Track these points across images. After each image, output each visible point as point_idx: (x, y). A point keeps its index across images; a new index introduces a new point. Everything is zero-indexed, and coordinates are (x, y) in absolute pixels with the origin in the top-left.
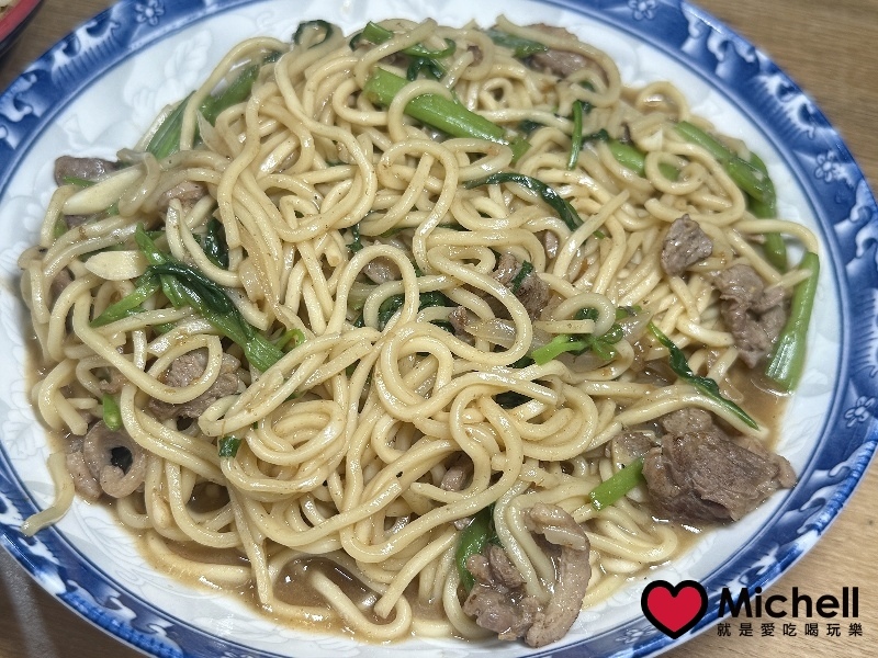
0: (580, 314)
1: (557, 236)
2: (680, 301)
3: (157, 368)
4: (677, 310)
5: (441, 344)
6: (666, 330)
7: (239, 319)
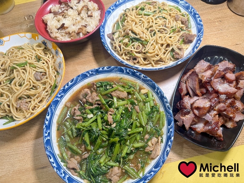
0: (172, 28)
1: (165, 21)
2: (179, 23)
3: (135, 49)
4: (179, 24)
5: (161, 35)
6: (179, 26)
7: (141, 41)
